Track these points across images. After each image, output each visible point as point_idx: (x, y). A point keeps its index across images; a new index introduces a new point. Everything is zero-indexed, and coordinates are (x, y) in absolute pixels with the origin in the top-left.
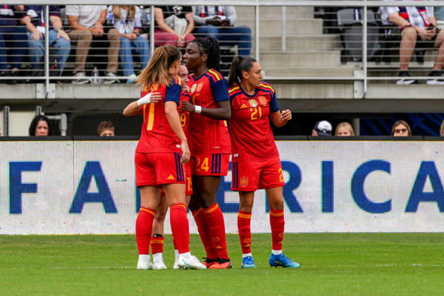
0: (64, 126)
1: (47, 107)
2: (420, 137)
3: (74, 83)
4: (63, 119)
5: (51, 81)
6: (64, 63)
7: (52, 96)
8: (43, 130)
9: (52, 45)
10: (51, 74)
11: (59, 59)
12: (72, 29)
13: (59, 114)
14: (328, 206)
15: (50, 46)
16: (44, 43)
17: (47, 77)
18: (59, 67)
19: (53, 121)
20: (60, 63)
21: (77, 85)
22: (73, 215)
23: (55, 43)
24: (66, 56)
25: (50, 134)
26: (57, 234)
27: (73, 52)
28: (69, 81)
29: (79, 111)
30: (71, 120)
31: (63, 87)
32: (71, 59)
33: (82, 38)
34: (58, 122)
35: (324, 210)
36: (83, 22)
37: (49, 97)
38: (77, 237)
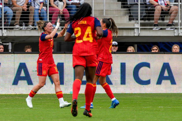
0: (10, 48)
1: (3, 40)
2: (163, 52)
3: (14, 29)
4: (10, 45)
5: (5, 29)
6: (10, 21)
7: (5, 35)
8: (2, 49)
9: (5, 13)
10: (5, 25)
11: (8, 19)
12: (14, 6)
13: (8, 43)
14: (123, 82)
15: (4, 14)
16: (2, 12)
17: (3, 27)
18: (8, 22)
19: (6, 45)
20: (9, 21)
21: (16, 30)
22: (14, 86)
23: (6, 12)
24: (11, 18)
25: (4, 51)
26: (7, 94)
27: (14, 16)
28: (13, 29)
29: (16, 41)
30: (13, 45)
31: (10, 31)
32: (13, 19)
33: (18, 10)
34: (8, 46)
35: (122, 84)
36: (18, 3)
37: (4, 35)
38: (16, 95)
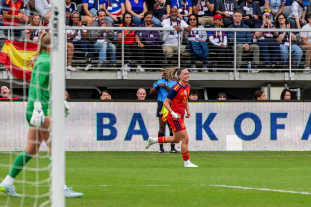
0: (299, 95)
1: (290, 85)
3: (304, 72)
4: (298, 91)
5: (292, 71)
6: (299, 62)
7: (293, 79)
8: (288, 97)
9: (293, 52)
10: (292, 68)
11: (296, 60)
12: (304, 44)
13: (296, 88)
15: (292, 53)
16: (289, 52)
17: (290, 69)
18: (296, 64)
19: (293, 92)
20: (297, 62)
21: (305, 74)
22: (303, 141)
23: (294, 51)
24: (300, 58)
25: (291, 98)
26: (295, 150)
27: (304, 56)
28: (302, 71)
29: (305, 87)
30: (303, 91)
31: (298, 74)
32: (303, 60)
33: (308, 49)
34: (296, 92)
36: (309, 40)
37: (291, 79)
38: (305, 152)
